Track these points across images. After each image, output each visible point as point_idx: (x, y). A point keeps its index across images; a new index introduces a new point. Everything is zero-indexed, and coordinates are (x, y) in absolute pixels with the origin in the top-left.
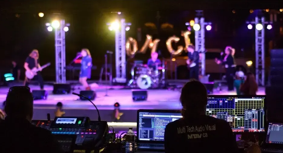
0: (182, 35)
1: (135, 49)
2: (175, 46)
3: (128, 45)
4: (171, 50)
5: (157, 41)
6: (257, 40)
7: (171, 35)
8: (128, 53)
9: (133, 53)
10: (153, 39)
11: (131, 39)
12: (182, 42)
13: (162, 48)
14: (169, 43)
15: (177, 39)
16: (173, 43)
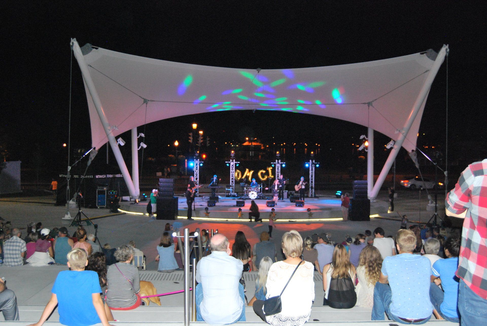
0: (267, 169)
1: (240, 176)
2: (263, 175)
3: (236, 175)
4: (260, 177)
5: (252, 172)
6: (314, 173)
7: (261, 169)
8: (236, 179)
9: (239, 179)
10: (249, 171)
11: (238, 171)
12: (267, 173)
13: (255, 176)
14: (259, 174)
15: (264, 172)
16: (262, 173)
